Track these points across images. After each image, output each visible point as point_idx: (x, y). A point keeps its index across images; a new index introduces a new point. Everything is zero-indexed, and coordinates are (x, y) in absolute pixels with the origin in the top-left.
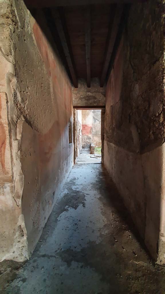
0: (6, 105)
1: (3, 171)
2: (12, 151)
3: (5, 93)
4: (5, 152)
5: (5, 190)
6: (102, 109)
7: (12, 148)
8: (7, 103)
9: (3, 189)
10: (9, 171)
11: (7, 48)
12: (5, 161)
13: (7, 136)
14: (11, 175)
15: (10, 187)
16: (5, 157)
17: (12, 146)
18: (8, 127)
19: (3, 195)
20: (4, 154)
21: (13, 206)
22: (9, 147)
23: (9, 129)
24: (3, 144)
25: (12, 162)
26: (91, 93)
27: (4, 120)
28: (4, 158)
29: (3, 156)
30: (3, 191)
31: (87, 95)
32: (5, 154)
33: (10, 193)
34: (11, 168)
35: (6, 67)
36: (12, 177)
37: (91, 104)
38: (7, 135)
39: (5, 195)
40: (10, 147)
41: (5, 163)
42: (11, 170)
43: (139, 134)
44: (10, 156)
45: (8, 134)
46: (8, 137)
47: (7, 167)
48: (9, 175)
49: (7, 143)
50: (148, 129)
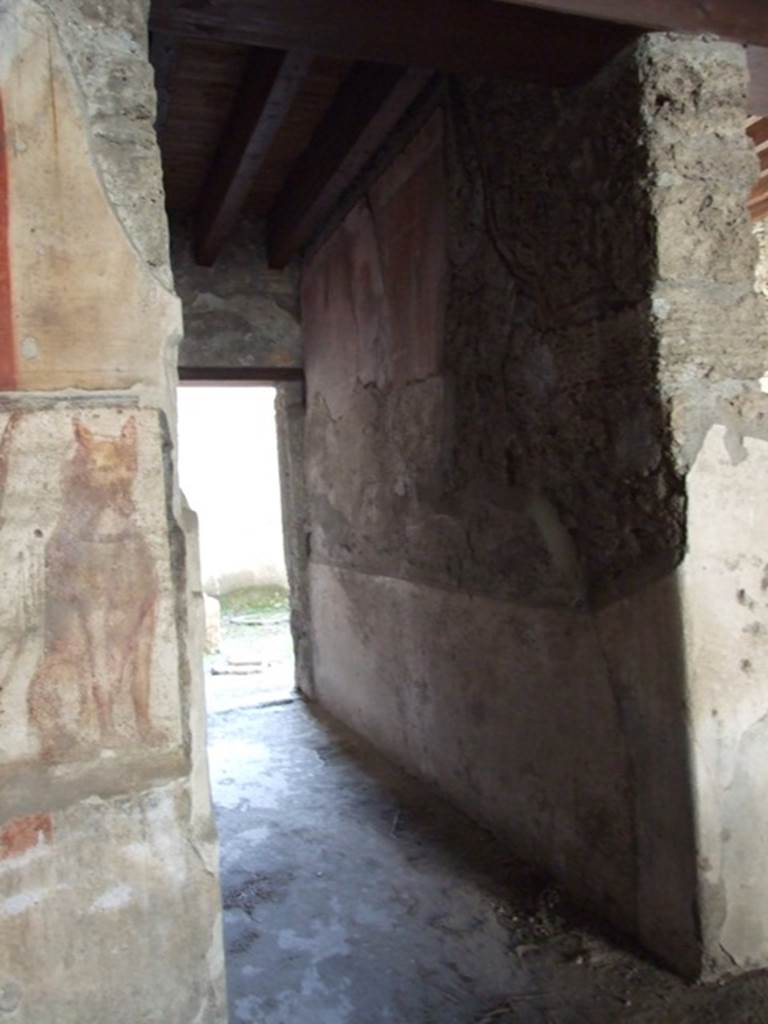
0: (160, 458)
1: (140, 733)
2: (187, 641)
3: (156, 413)
4: (155, 649)
5: (151, 815)
6: (283, 383)
7: (187, 630)
8: (164, 451)
9: (143, 811)
10: (167, 729)
11: (155, 238)
12: (153, 688)
13: (164, 581)
14: (180, 747)
15: (175, 797)
16: (153, 672)
17: (185, 622)
18: (167, 544)
19: (144, 836)
20: (148, 661)
21: (188, 879)
22: (174, 626)
23: (172, 553)
24: (143, 615)
25: (186, 688)
26: (220, 296)
27: (149, 518)
28: (148, 676)
29: (142, 669)
30: (142, 822)
31: (195, 304)
32: (154, 656)
33: (176, 824)
34: (179, 715)
35: (163, 314)
36: (181, 752)
37: (219, 355)
38: (161, 580)
39: (151, 836)
40: (178, 626)
41: (152, 696)
42: (179, 721)
43: (572, 532)
44: (175, 664)
45: (168, 575)
46: (169, 585)
47: (162, 714)
48: (168, 747)
49: (162, 610)
50: (614, 518)
